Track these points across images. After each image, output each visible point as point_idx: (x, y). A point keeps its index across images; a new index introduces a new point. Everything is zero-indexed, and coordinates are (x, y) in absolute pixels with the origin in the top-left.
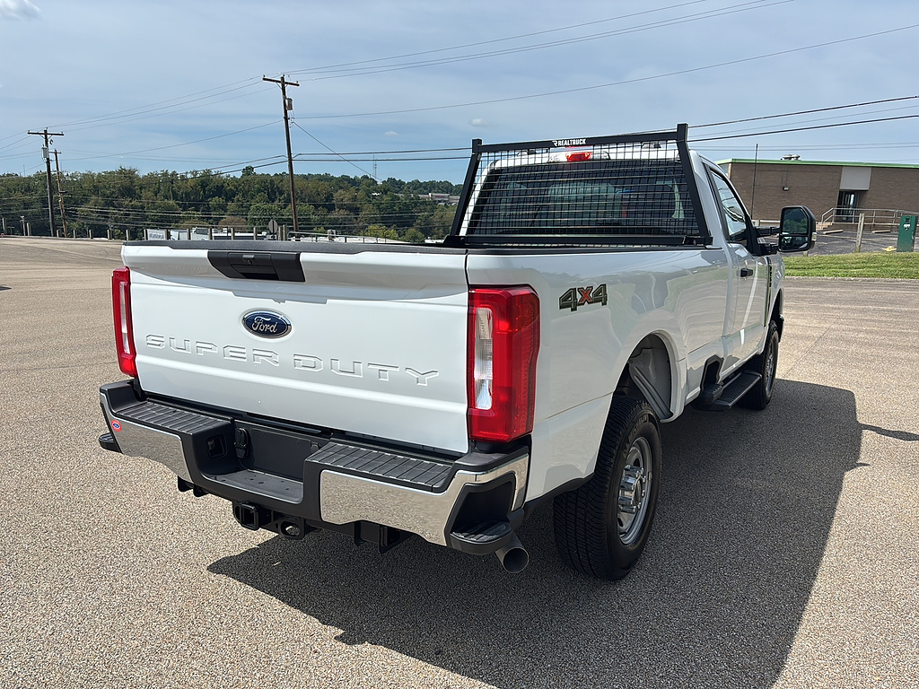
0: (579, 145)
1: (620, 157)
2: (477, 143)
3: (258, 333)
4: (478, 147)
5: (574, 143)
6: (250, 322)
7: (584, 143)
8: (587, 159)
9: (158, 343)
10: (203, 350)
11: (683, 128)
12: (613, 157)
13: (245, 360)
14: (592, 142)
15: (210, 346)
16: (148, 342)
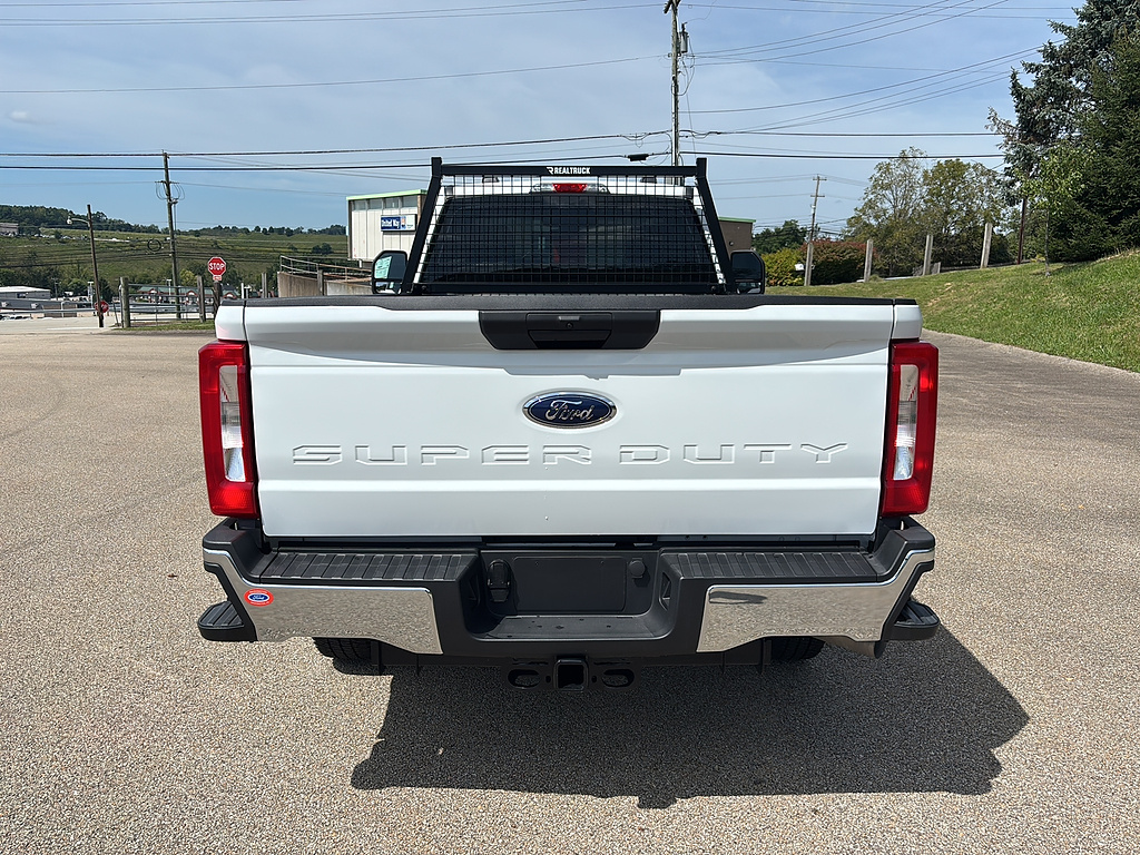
0: (582, 175)
1: (622, 191)
2: (436, 162)
3: (558, 423)
4: (439, 169)
5: (575, 172)
6: (540, 411)
7: (588, 172)
8: (581, 191)
9: (326, 457)
10: (435, 457)
11: (702, 162)
12: (613, 191)
13: (528, 463)
14: (597, 171)
15: (453, 450)
16: (296, 457)
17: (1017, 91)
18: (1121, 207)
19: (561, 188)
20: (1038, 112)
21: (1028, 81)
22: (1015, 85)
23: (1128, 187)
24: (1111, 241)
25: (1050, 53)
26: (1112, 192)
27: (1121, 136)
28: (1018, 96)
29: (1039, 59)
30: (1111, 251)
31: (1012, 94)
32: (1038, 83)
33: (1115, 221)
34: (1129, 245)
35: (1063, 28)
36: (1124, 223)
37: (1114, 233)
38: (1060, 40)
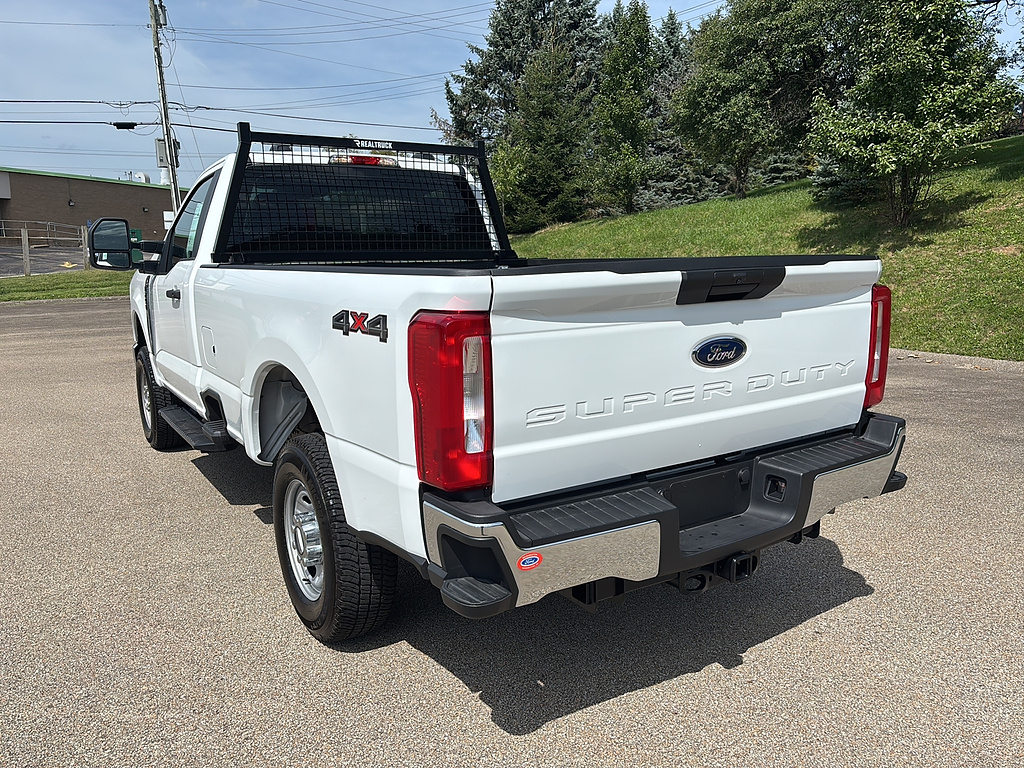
2: (244, 128)
3: (714, 364)
4: (247, 135)
7: (390, 147)
9: (553, 416)
10: (633, 404)
12: (402, 165)
13: (693, 400)
14: (398, 147)
15: (645, 397)
16: (529, 421)
17: (451, 97)
18: (546, 193)
19: (358, 160)
20: (468, 115)
21: (456, 89)
22: (449, 92)
23: (550, 177)
24: (543, 218)
25: (471, 70)
26: (540, 180)
27: (541, 139)
28: (452, 101)
29: (463, 74)
30: (543, 226)
31: (447, 98)
32: (463, 91)
33: (543, 203)
34: (555, 220)
35: (478, 51)
36: (550, 205)
37: (543, 212)
38: (476, 60)
